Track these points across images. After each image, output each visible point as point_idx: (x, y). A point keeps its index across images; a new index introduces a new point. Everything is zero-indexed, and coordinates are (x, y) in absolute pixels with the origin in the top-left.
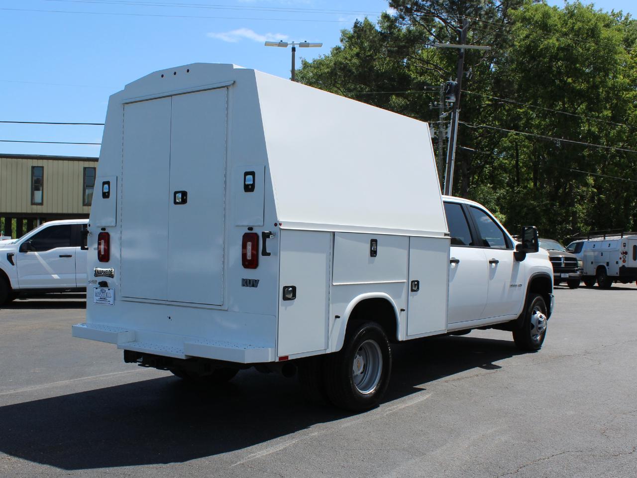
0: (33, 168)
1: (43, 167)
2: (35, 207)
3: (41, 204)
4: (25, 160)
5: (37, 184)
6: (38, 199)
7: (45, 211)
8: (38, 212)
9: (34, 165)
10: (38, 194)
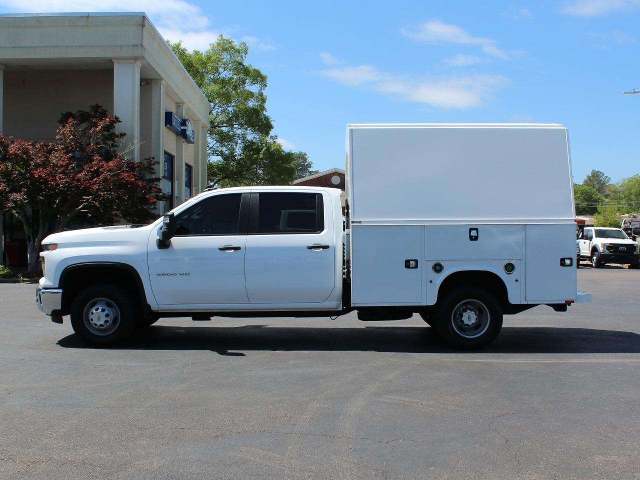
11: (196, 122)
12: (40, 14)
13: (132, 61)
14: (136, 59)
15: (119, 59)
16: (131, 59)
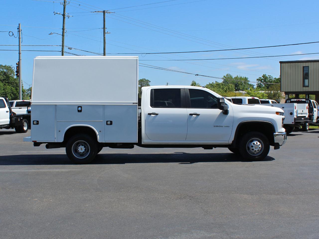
0: (304, 67)
1: (308, 67)
2: (304, 88)
3: (308, 86)
4: (299, 64)
5: (306, 76)
6: (306, 83)
7: (310, 90)
8: (306, 91)
9: (304, 66)
10: (306, 81)
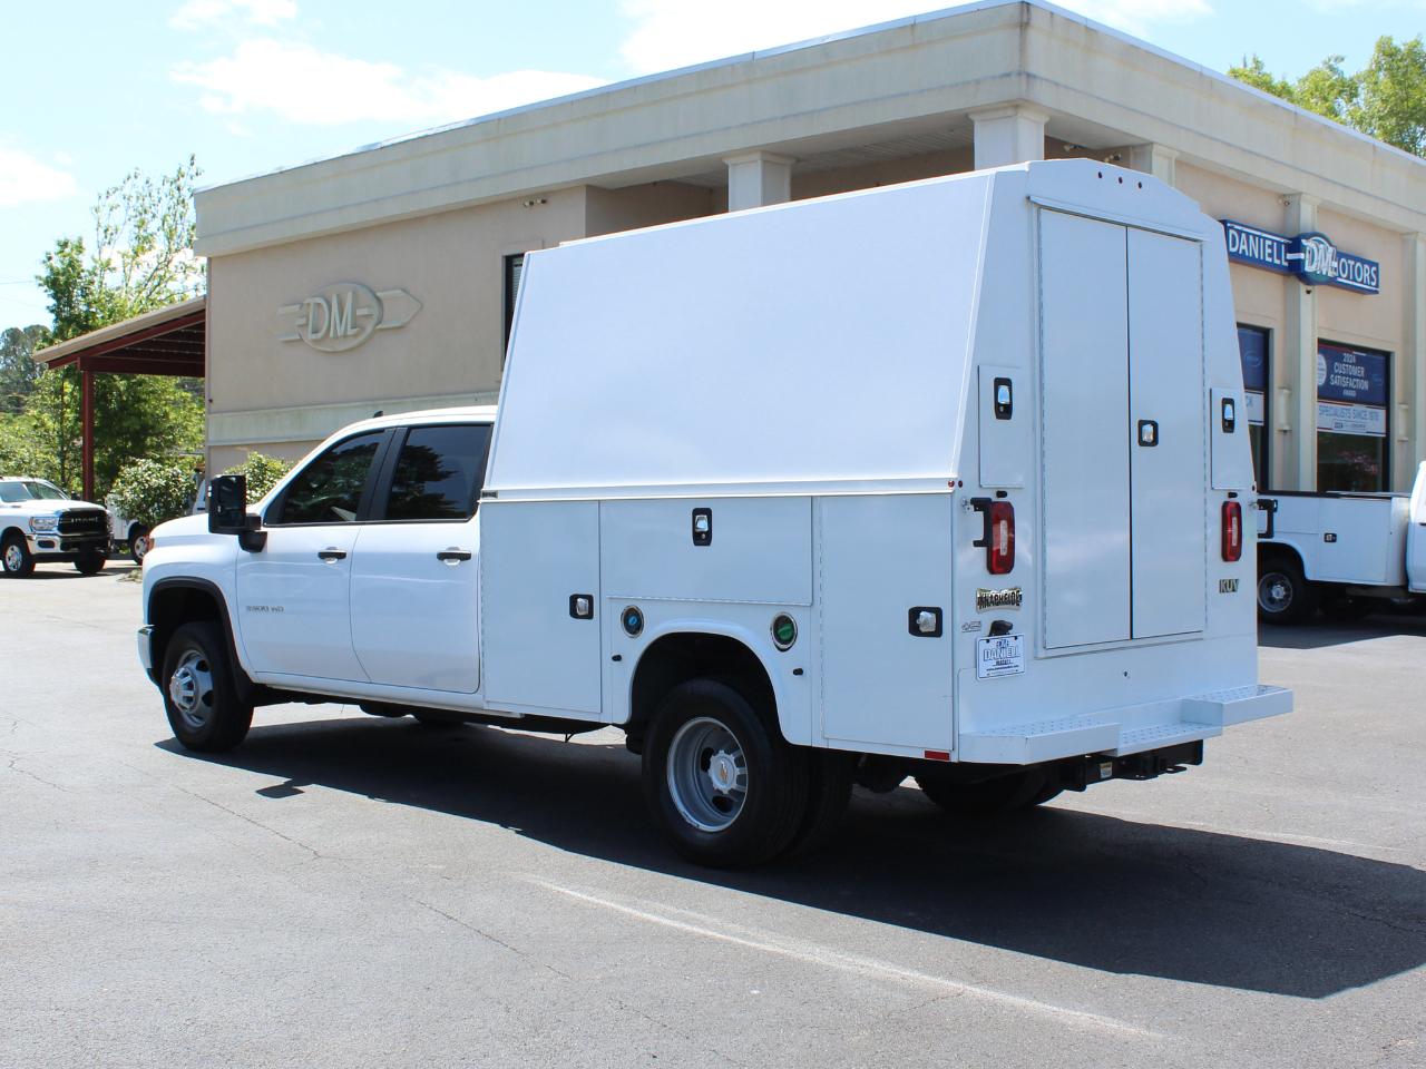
11: (1405, 237)
12: (828, 37)
13: (1009, 112)
14: (1016, 105)
15: (982, 110)
16: (1005, 108)
